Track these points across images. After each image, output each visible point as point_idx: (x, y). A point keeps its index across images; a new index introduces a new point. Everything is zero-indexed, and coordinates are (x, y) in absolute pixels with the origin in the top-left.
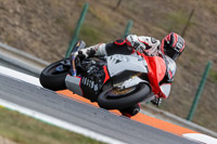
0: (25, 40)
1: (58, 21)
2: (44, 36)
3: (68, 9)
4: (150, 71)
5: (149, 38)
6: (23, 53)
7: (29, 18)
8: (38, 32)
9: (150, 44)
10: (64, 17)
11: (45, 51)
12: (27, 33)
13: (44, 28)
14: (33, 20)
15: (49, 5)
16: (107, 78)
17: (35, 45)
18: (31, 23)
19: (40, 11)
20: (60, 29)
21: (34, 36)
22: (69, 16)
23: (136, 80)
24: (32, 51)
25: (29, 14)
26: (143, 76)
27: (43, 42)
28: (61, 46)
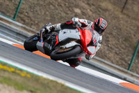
0: (104, 52)
1: (126, 40)
2: (117, 49)
3: (132, 32)
4: (82, 38)
5: (86, 21)
6: (103, 60)
7: (108, 37)
8: (113, 47)
9: (87, 24)
10: (130, 37)
11: (117, 59)
12: (106, 48)
13: (117, 44)
14: (110, 39)
15: (120, 29)
16: (57, 42)
17: (111, 55)
18: (108, 41)
19: (114, 34)
20: (127, 45)
21: (110, 49)
22: (133, 36)
23: (73, 44)
24: (109, 59)
25: (108, 35)
26: (78, 41)
27: (116, 53)
28: (127, 56)
